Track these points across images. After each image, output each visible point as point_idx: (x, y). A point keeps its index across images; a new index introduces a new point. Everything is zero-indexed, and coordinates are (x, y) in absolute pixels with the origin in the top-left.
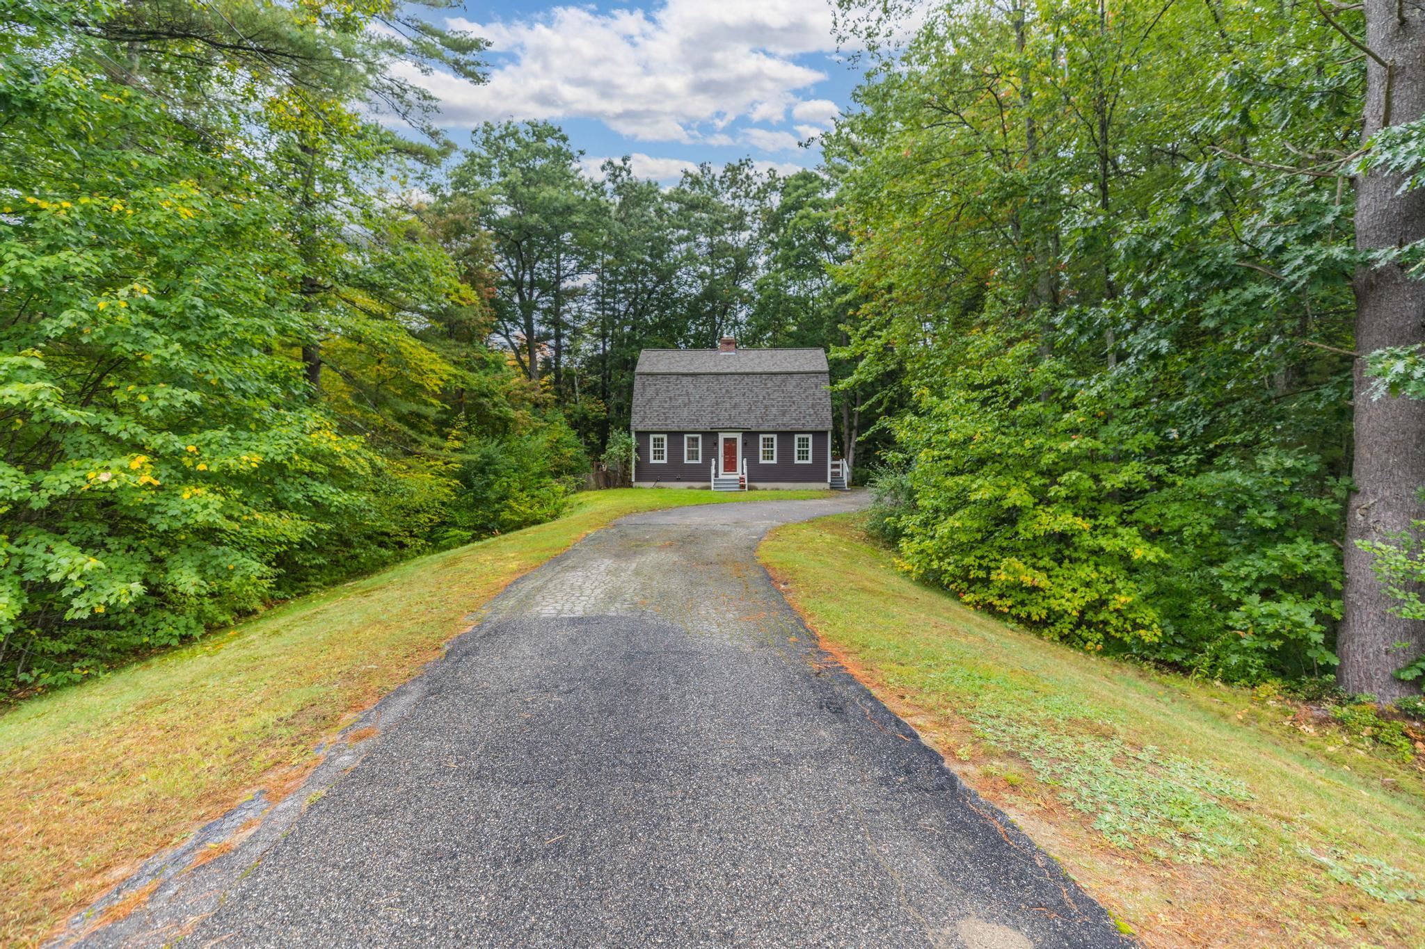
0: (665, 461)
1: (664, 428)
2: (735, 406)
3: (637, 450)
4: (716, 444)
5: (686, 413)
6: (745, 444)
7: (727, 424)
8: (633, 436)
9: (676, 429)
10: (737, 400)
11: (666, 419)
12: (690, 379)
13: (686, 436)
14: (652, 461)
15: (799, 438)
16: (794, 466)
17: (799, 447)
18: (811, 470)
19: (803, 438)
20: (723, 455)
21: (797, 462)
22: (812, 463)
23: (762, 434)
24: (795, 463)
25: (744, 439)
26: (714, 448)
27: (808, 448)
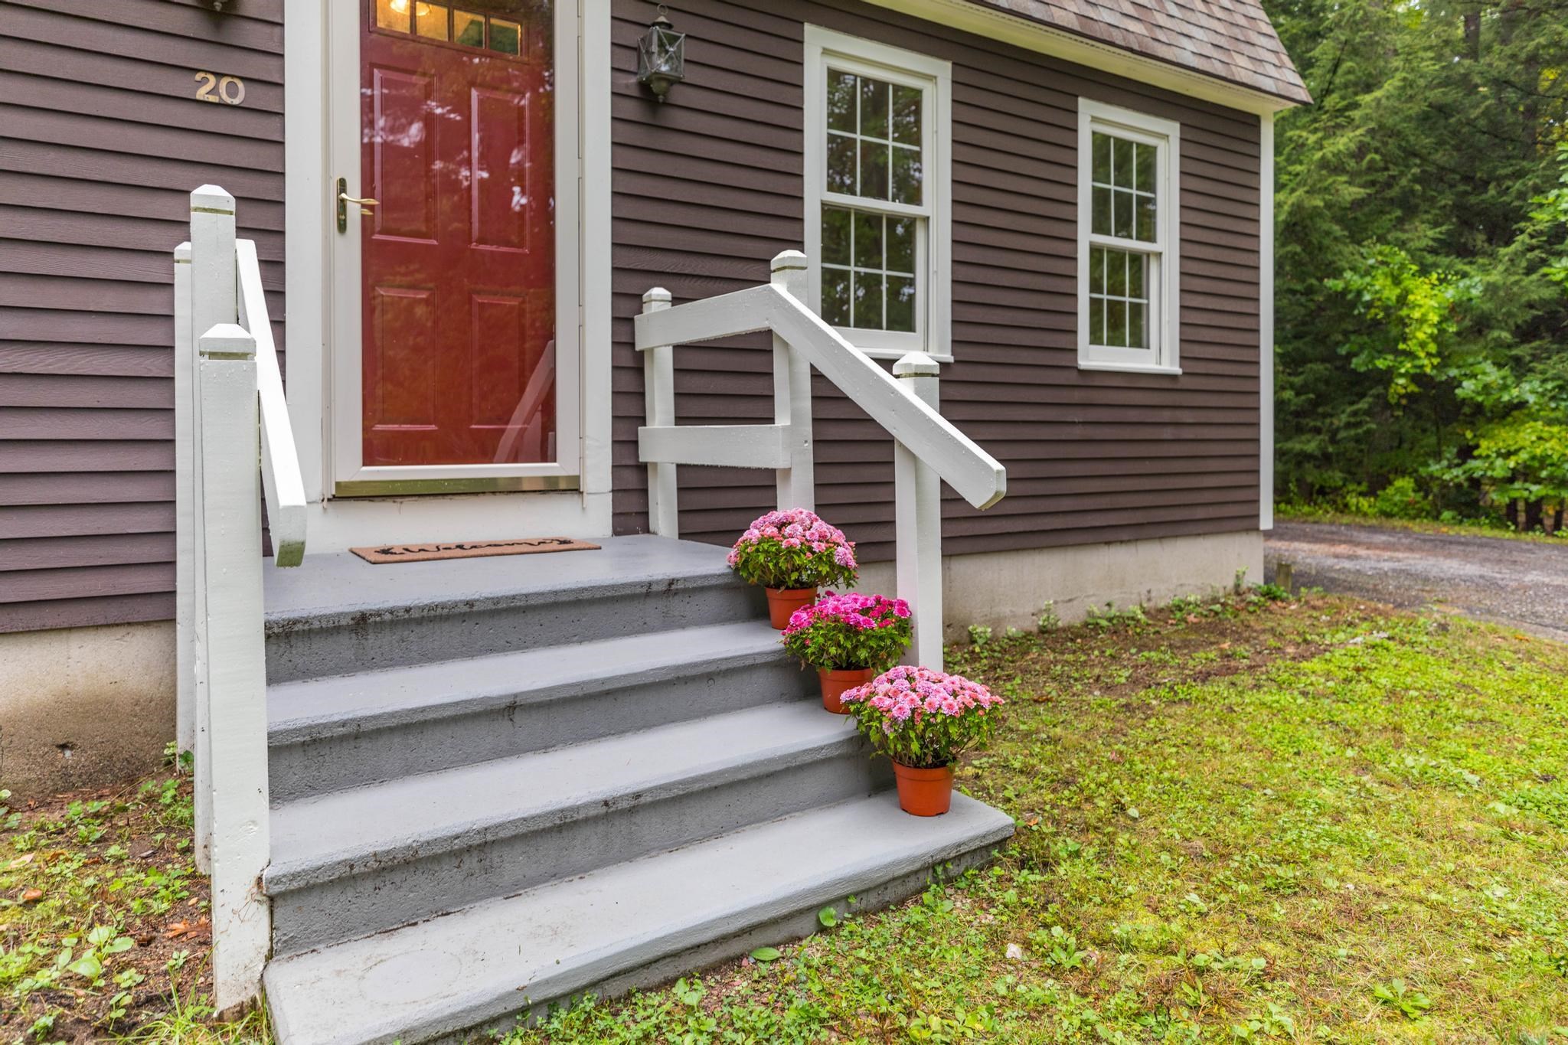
6: (645, 101)
15: (1101, 143)
16: (1077, 396)
17: (1099, 227)
18: (1167, 433)
19: (1123, 146)
20: (353, 196)
21: (1095, 357)
22: (1177, 370)
23: (812, 22)
24: (1083, 363)
25: (633, 36)
26: (201, 94)
27: (1152, 239)
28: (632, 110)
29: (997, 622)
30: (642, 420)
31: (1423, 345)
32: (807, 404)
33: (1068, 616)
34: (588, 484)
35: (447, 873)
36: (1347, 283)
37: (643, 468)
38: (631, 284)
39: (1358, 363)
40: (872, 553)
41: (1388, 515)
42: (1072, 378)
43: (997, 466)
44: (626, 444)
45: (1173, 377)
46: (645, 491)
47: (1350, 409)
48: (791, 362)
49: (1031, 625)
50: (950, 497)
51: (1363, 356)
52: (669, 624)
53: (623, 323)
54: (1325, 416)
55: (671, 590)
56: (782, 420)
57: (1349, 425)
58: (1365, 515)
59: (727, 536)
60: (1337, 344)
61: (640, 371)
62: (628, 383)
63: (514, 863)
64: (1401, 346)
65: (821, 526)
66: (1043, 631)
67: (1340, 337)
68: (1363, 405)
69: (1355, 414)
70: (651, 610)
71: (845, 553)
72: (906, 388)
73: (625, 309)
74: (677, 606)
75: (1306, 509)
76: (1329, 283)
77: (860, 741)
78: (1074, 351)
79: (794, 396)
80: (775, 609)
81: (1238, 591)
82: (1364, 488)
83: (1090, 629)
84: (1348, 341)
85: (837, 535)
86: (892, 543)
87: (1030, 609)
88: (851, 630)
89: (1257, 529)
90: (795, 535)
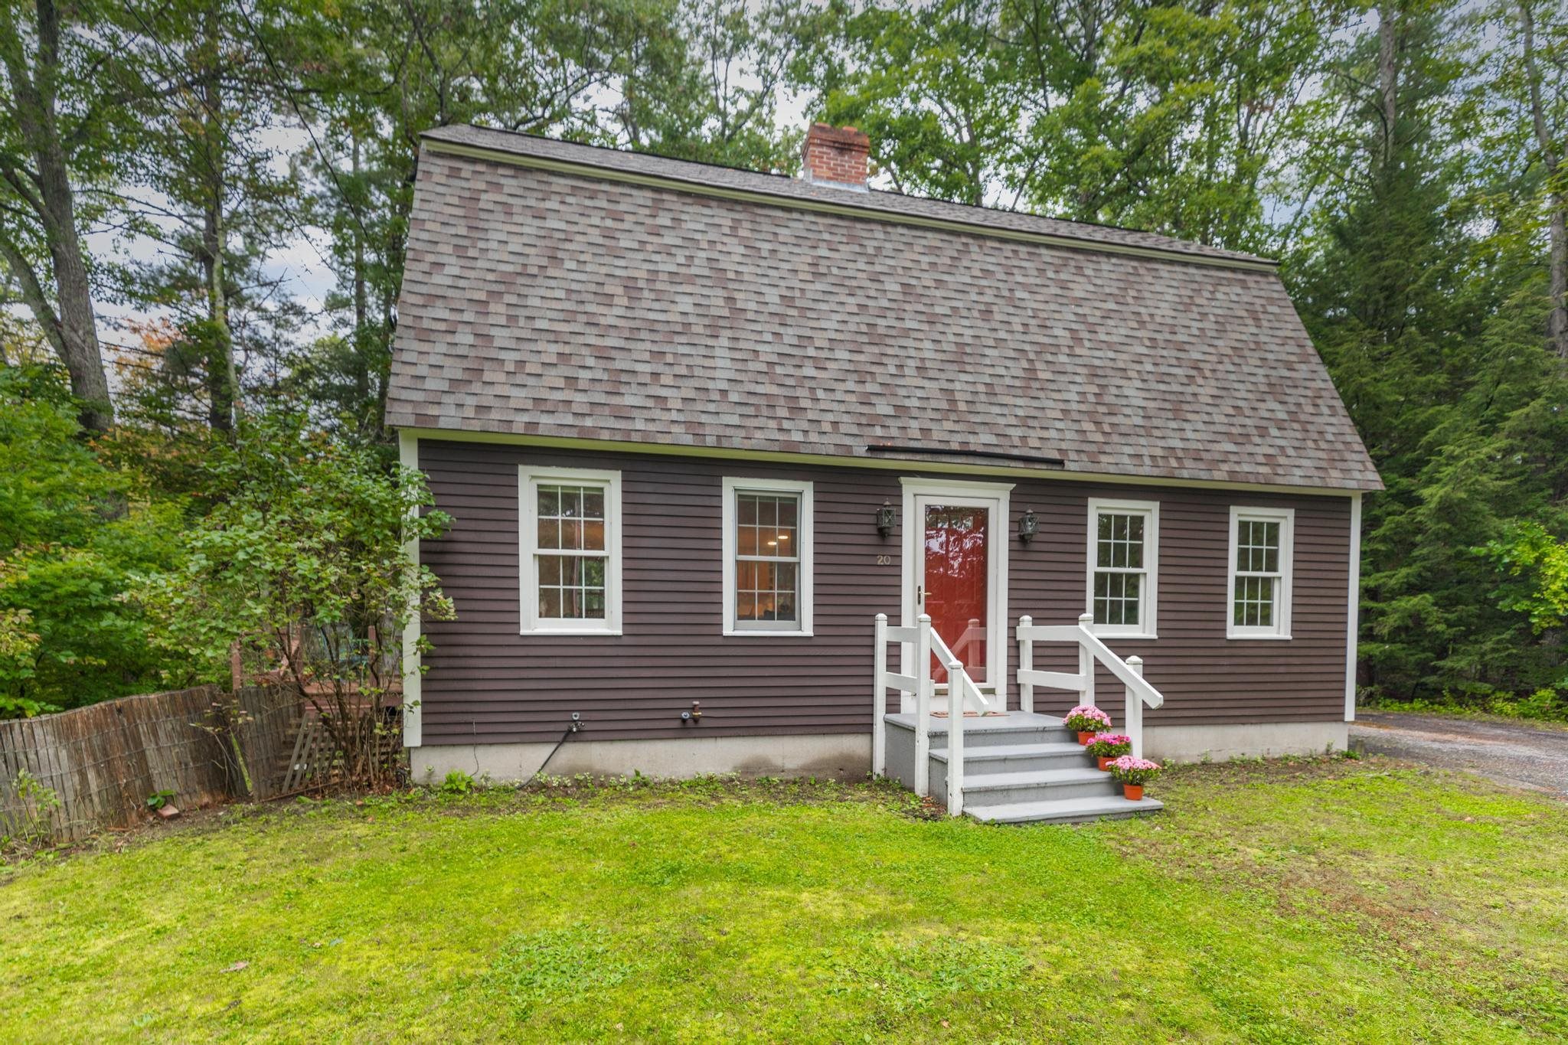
0: (610, 624)
1: (606, 432)
2: (960, 357)
3: (434, 554)
4: (887, 535)
5: (723, 366)
6: (1021, 542)
7: (943, 434)
8: (409, 460)
9: (680, 440)
10: (964, 330)
11: (617, 382)
12: (724, 217)
13: (730, 488)
14: (533, 623)
15: (1243, 526)
16: (1226, 652)
17: (1243, 566)
18: (1282, 669)
19: (1258, 526)
20: (923, 593)
21: (1236, 632)
22: (1289, 637)
23: (1094, 496)
24: (1230, 636)
25: (1019, 516)
26: (879, 563)
27: (1275, 570)
28: (1016, 546)
29: (1179, 757)
30: (1018, 667)
31: (1556, 594)
32: (1092, 668)
33: (1216, 758)
34: (997, 691)
35: (999, 794)
36: (1490, 550)
37: (1018, 686)
38: (1015, 614)
39: (1501, 605)
40: (1116, 723)
41: (1526, 716)
42: (1224, 643)
43: (1160, 696)
44: (1012, 676)
45: (1287, 641)
46: (1019, 694)
47: (1495, 638)
48: (1087, 653)
49: (1198, 761)
50: (1146, 708)
51: (1508, 601)
52: (1043, 741)
53: (1012, 630)
54: (1476, 642)
55: (1044, 730)
56: (1083, 673)
57: (1494, 650)
58: (1507, 715)
59: (1063, 713)
60: (1487, 591)
61: (1018, 647)
62: (1013, 652)
63: (1015, 795)
64: (1536, 595)
65: (1098, 711)
66: (1203, 764)
67: (1489, 586)
68: (1506, 636)
69: (1498, 642)
70: (1038, 736)
71: (1107, 721)
72: (1130, 668)
73: (1013, 622)
74: (1046, 735)
75: (1458, 709)
76: (1474, 550)
77: (1113, 778)
78: (1225, 630)
79: (1088, 665)
80: (1081, 739)
81: (1328, 752)
82: (1510, 695)
83: (1230, 764)
84: (1497, 587)
85: (1104, 714)
86: (1124, 719)
87: (1197, 752)
88: (1110, 745)
89: (1342, 721)
90: (1089, 715)
